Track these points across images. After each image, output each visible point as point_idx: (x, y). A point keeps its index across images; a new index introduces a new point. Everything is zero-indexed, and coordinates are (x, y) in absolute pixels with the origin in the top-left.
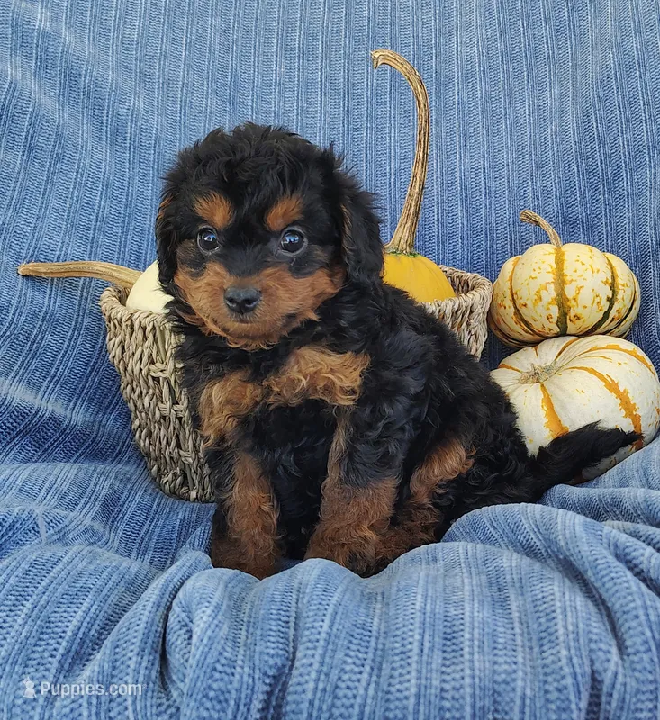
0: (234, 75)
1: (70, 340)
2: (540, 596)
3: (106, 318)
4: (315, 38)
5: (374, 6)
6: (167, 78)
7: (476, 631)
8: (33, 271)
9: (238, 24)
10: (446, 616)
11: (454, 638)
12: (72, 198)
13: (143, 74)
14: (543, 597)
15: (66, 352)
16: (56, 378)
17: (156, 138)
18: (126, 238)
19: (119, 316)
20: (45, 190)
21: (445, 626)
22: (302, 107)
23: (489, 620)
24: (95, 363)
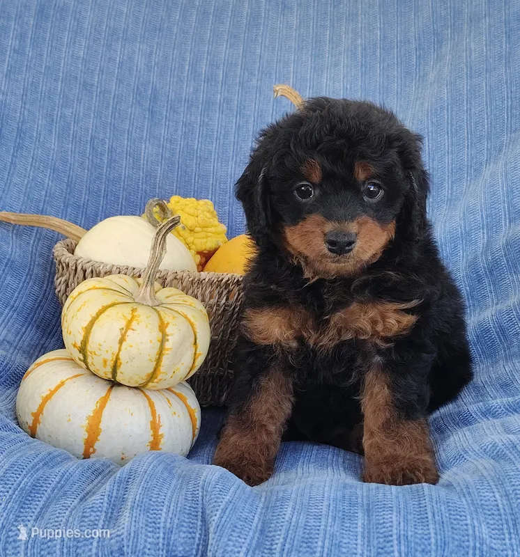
0: (154, 90)
1: (24, 282)
2: (381, 521)
3: (57, 262)
4: (218, 68)
5: (265, 46)
6: (103, 88)
7: (327, 541)
8: (5, 218)
9: (160, 50)
10: (306, 525)
11: (310, 542)
12: (29, 177)
13: (85, 84)
14: (384, 523)
15: (21, 291)
16: (14, 308)
17: (92, 136)
18: (66, 211)
19: (67, 261)
20: (10, 169)
21: (305, 533)
22: (204, 120)
23: (338, 534)
24: (41, 301)
